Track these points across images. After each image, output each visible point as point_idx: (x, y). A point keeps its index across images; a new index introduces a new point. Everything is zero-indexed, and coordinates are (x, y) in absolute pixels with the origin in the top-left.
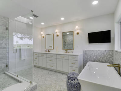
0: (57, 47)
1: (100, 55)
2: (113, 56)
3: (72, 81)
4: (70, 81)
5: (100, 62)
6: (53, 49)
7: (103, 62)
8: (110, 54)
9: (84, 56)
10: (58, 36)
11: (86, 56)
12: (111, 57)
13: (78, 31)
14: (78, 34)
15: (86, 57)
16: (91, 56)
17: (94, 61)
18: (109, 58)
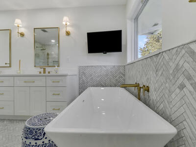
0: (20, 61)
1: (107, 75)
2: (124, 75)
3: (36, 139)
4: (28, 142)
5: (106, 86)
6: (10, 66)
7: (111, 86)
8: (120, 73)
9: (80, 79)
10: (22, 35)
11: (84, 78)
12: (122, 77)
13: (69, 29)
14: (68, 34)
15: (83, 80)
16: (92, 78)
17: (97, 86)
18: (119, 77)
